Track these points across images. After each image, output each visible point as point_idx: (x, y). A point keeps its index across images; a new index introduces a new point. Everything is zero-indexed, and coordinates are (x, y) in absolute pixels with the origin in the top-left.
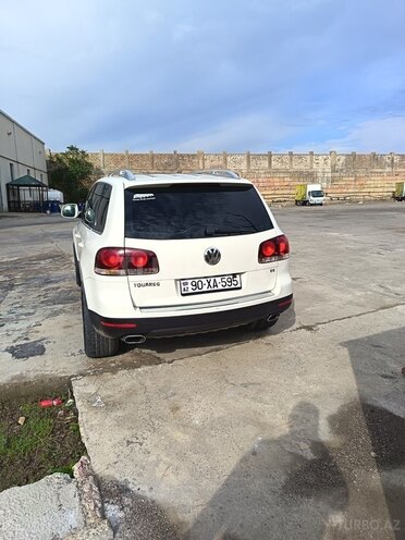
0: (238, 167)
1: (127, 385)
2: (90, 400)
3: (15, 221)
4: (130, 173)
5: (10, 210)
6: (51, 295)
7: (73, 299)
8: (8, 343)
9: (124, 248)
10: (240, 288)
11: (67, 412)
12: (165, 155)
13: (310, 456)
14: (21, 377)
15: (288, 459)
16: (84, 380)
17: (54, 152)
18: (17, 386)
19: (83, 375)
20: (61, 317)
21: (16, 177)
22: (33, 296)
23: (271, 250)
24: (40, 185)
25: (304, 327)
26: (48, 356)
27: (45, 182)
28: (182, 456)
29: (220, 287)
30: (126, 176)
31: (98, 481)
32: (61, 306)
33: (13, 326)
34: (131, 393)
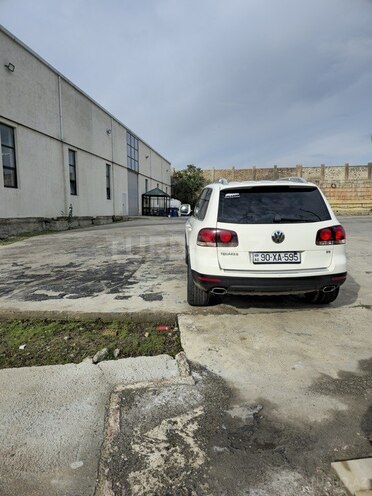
0: (336, 178)
1: (212, 323)
2: (188, 327)
3: (147, 222)
4: (225, 180)
5: (143, 214)
6: (169, 268)
7: (182, 272)
8: (141, 292)
9: (216, 229)
10: (299, 263)
11: (173, 335)
12: (266, 170)
13: (335, 376)
14: (148, 310)
15: (318, 376)
16: (186, 316)
17: (177, 170)
18: (145, 315)
19: (185, 314)
20: (174, 281)
21: (149, 190)
22: (157, 268)
23: (327, 236)
24: (165, 196)
25: (363, 306)
26: (164, 301)
27: (169, 193)
28: (242, 361)
29: (283, 260)
30: (222, 183)
31: (189, 362)
32: (174, 275)
33: (144, 283)
34: (215, 327)
